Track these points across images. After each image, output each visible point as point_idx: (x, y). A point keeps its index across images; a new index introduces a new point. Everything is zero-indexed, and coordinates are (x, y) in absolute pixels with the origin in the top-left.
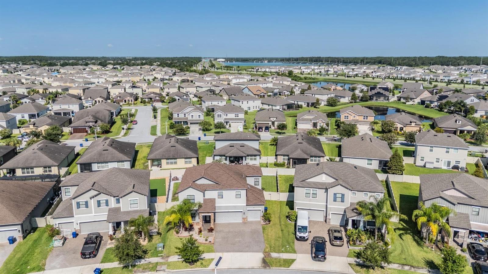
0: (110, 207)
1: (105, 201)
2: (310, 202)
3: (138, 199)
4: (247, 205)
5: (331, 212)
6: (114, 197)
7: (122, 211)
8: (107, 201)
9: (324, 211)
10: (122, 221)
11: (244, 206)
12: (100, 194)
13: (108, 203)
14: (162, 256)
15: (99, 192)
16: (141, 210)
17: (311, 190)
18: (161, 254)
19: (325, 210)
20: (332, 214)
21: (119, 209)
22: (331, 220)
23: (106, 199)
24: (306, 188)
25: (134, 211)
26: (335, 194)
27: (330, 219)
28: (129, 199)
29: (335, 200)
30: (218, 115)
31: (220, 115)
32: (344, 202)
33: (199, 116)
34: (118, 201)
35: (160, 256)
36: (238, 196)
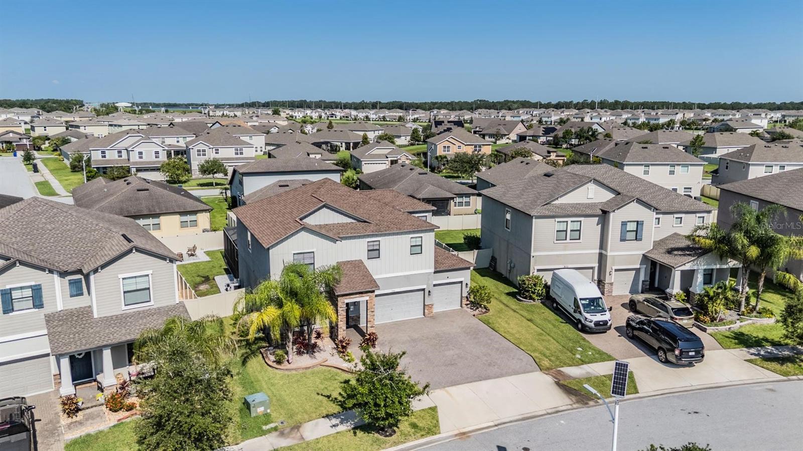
0: (48, 309)
1: (28, 293)
2: (565, 250)
3: (149, 272)
4: (435, 272)
5: (614, 268)
6: (63, 274)
7: (96, 316)
8: (37, 291)
9: (592, 268)
10: (106, 346)
11: (430, 273)
12: (13, 265)
13: (41, 297)
14: (275, 429)
15: (8, 259)
16: (159, 309)
17: (569, 223)
18: (272, 425)
19: (596, 265)
20: (616, 270)
21: (86, 312)
22: (614, 286)
23: (33, 283)
24: (557, 220)
25: (139, 313)
26: (624, 224)
27: (611, 284)
28: (121, 276)
29: (623, 239)
30: (199, 151)
31: (204, 151)
32: (641, 240)
33: (157, 153)
34: (77, 290)
35: (269, 431)
36: (417, 250)
